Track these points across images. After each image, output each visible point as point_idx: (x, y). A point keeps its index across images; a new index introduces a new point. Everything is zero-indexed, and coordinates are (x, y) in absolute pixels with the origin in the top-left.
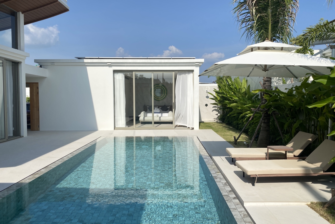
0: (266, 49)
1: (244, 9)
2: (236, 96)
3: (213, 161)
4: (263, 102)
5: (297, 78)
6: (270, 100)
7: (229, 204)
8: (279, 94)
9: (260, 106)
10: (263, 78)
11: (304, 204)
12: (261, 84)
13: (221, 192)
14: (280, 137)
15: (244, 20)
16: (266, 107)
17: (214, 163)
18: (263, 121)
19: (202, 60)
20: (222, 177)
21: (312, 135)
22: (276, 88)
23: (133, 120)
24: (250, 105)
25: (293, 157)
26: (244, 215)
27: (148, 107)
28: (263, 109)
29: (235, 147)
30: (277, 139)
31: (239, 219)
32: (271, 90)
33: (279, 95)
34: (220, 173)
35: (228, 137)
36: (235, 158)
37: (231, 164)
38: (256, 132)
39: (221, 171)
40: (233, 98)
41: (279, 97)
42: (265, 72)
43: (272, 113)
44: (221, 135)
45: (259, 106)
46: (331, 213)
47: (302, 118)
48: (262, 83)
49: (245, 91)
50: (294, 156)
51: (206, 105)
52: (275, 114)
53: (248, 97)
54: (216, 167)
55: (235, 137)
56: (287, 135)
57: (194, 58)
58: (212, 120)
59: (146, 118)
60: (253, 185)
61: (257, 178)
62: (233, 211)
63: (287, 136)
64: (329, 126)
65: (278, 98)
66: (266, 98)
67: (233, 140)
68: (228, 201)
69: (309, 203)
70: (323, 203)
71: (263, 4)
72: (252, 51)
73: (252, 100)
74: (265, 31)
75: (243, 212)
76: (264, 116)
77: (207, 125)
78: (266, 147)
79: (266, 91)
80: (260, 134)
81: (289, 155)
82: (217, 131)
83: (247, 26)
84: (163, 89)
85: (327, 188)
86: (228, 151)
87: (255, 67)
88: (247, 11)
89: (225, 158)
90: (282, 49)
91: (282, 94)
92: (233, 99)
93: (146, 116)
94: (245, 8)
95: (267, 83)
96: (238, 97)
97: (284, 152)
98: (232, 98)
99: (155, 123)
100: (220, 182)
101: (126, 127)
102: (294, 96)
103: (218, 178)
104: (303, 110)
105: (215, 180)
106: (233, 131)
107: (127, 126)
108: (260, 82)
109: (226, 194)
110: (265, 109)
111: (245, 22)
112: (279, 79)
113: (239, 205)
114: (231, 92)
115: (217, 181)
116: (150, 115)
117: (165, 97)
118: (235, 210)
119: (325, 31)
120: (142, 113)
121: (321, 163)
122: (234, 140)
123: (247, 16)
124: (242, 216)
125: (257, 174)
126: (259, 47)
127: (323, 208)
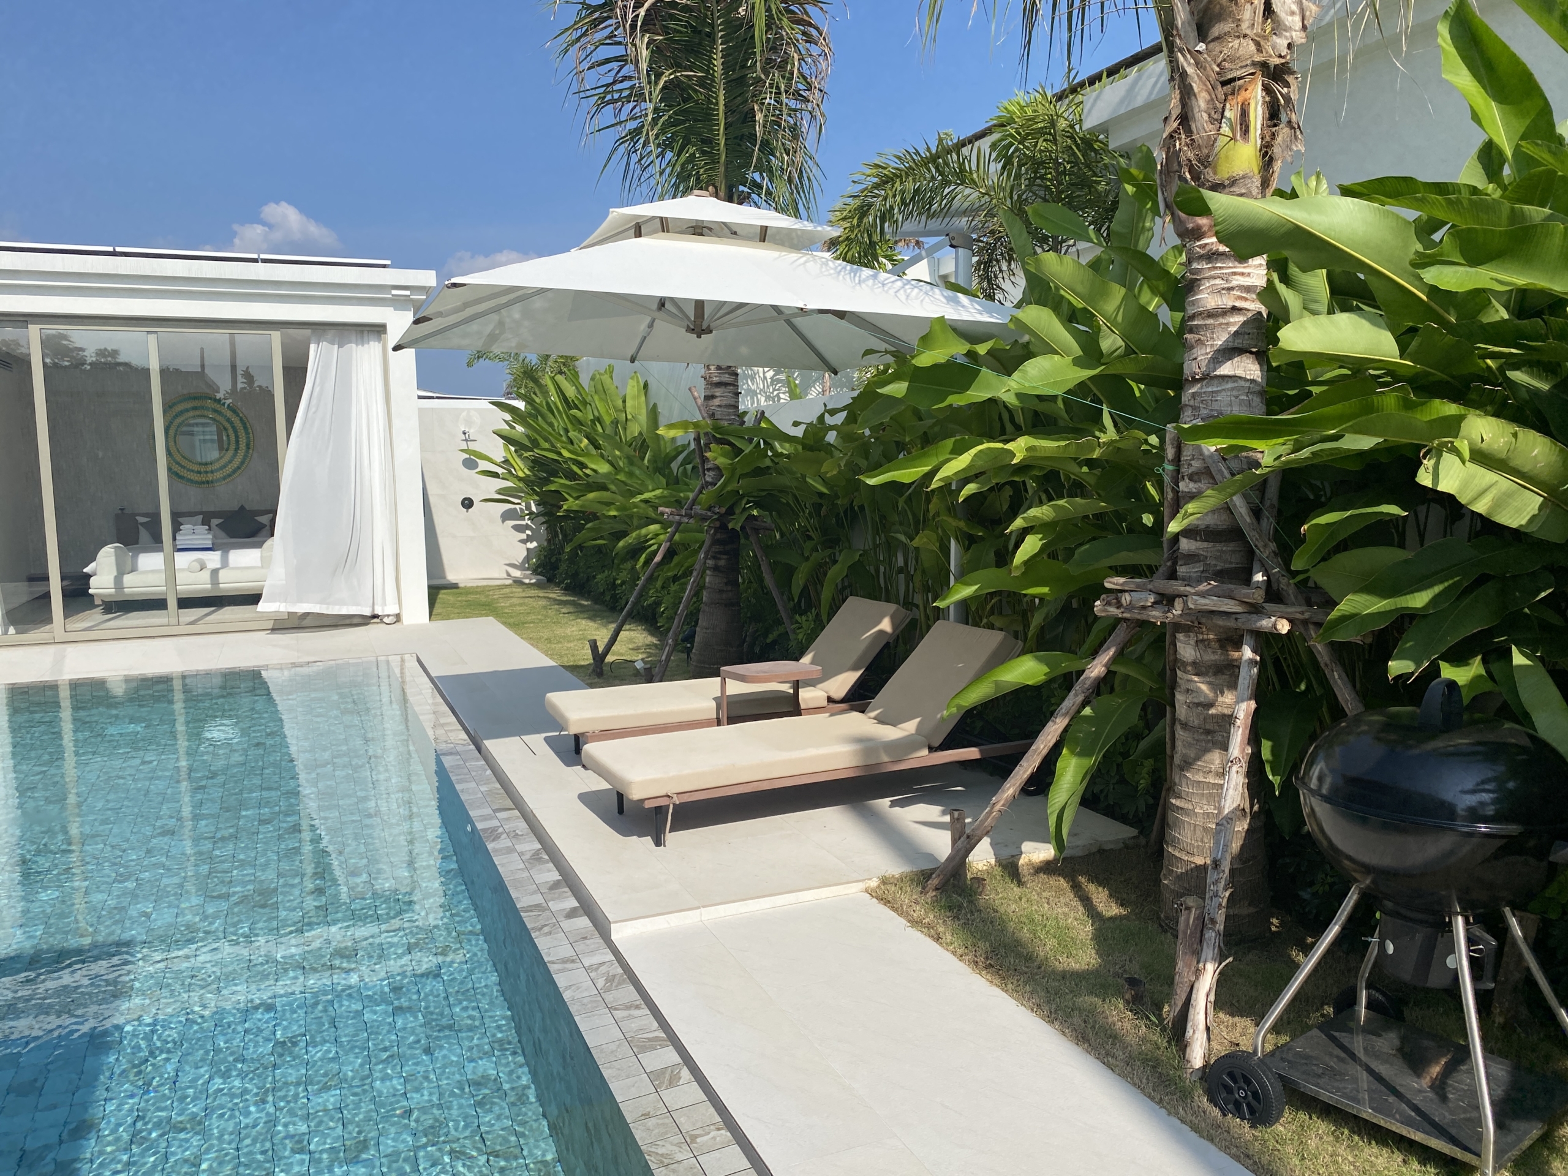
0: (698, 229)
1: (606, 38)
2: (602, 456)
3: (486, 759)
4: (708, 479)
5: (836, 373)
6: (733, 469)
7: (542, 943)
8: (770, 441)
9: (698, 495)
10: (703, 372)
11: (854, 890)
12: (695, 398)
13: (513, 896)
14: (781, 629)
15: (609, 92)
16: (720, 498)
17: (489, 772)
18: (710, 563)
19: (428, 278)
20: (521, 826)
21: (893, 607)
22: (762, 416)
23: (47, 596)
24: (658, 492)
25: (825, 703)
26: (610, 979)
27: (141, 519)
28: (710, 509)
29: (592, 687)
30: (771, 638)
31: (585, 1001)
32: (736, 426)
33: (772, 448)
34: (516, 812)
35: (568, 649)
36: (583, 734)
37: (568, 763)
38: (683, 611)
39: (518, 803)
40: (586, 467)
41: (770, 453)
42: (699, 337)
43: (743, 528)
44: (535, 642)
45: (691, 495)
46: (950, 908)
47: (862, 540)
48: (700, 393)
49: (640, 434)
50: (830, 700)
51: (468, 503)
52: (756, 531)
53: (653, 460)
54: (498, 786)
55: (594, 645)
56: (804, 618)
57: (384, 266)
58: (496, 576)
59: (128, 579)
60: (658, 843)
61: (671, 806)
62: (560, 971)
63: (806, 621)
64: (952, 568)
65: (768, 462)
66: (717, 462)
67: (585, 657)
68: (540, 929)
69: (874, 883)
70: (923, 872)
71: (686, 27)
72: (638, 234)
73: (672, 472)
74: (704, 153)
75: (603, 969)
76: (715, 542)
77: (471, 597)
78: (716, 674)
79: (717, 428)
80: (702, 622)
81: (808, 696)
82: (516, 625)
83: (621, 122)
84: (228, 425)
85: (944, 813)
86: (554, 707)
87: (657, 314)
88: (619, 51)
89: (546, 739)
90: (764, 235)
91: (787, 445)
92: (588, 471)
93: (129, 568)
94: (611, 36)
95: (718, 392)
96: (609, 461)
97: (787, 688)
98: (582, 466)
99: (185, 603)
100: (510, 850)
101: (6, 633)
102: (828, 448)
103: (505, 835)
104: (862, 508)
105: (490, 846)
106: (592, 618)
107: (12, 630)
108: (690, 389)
109: (538, 899)
110: (717, 510)
111: (613, 101)
112: (779, 381)
113: (588, 942)
114: (581, 436)
115: (496, 850)
116: (151, 562)
117: (242, 463)
118: (569, 966)
119: (933, 178)
120: (107, 556)
121: (918, 719)
122: (591, 657)
123: (620, 75)
124: (601, 983)
125: (671, 789)
126: (666, 218)
127: (921, 893)
